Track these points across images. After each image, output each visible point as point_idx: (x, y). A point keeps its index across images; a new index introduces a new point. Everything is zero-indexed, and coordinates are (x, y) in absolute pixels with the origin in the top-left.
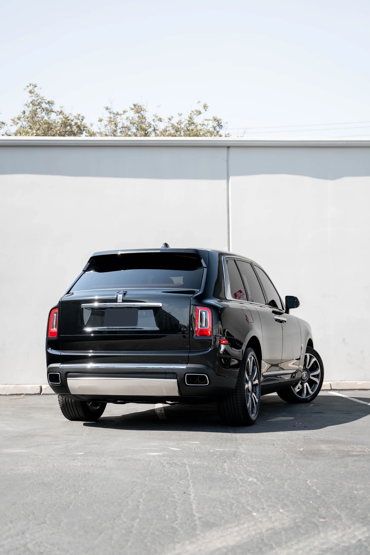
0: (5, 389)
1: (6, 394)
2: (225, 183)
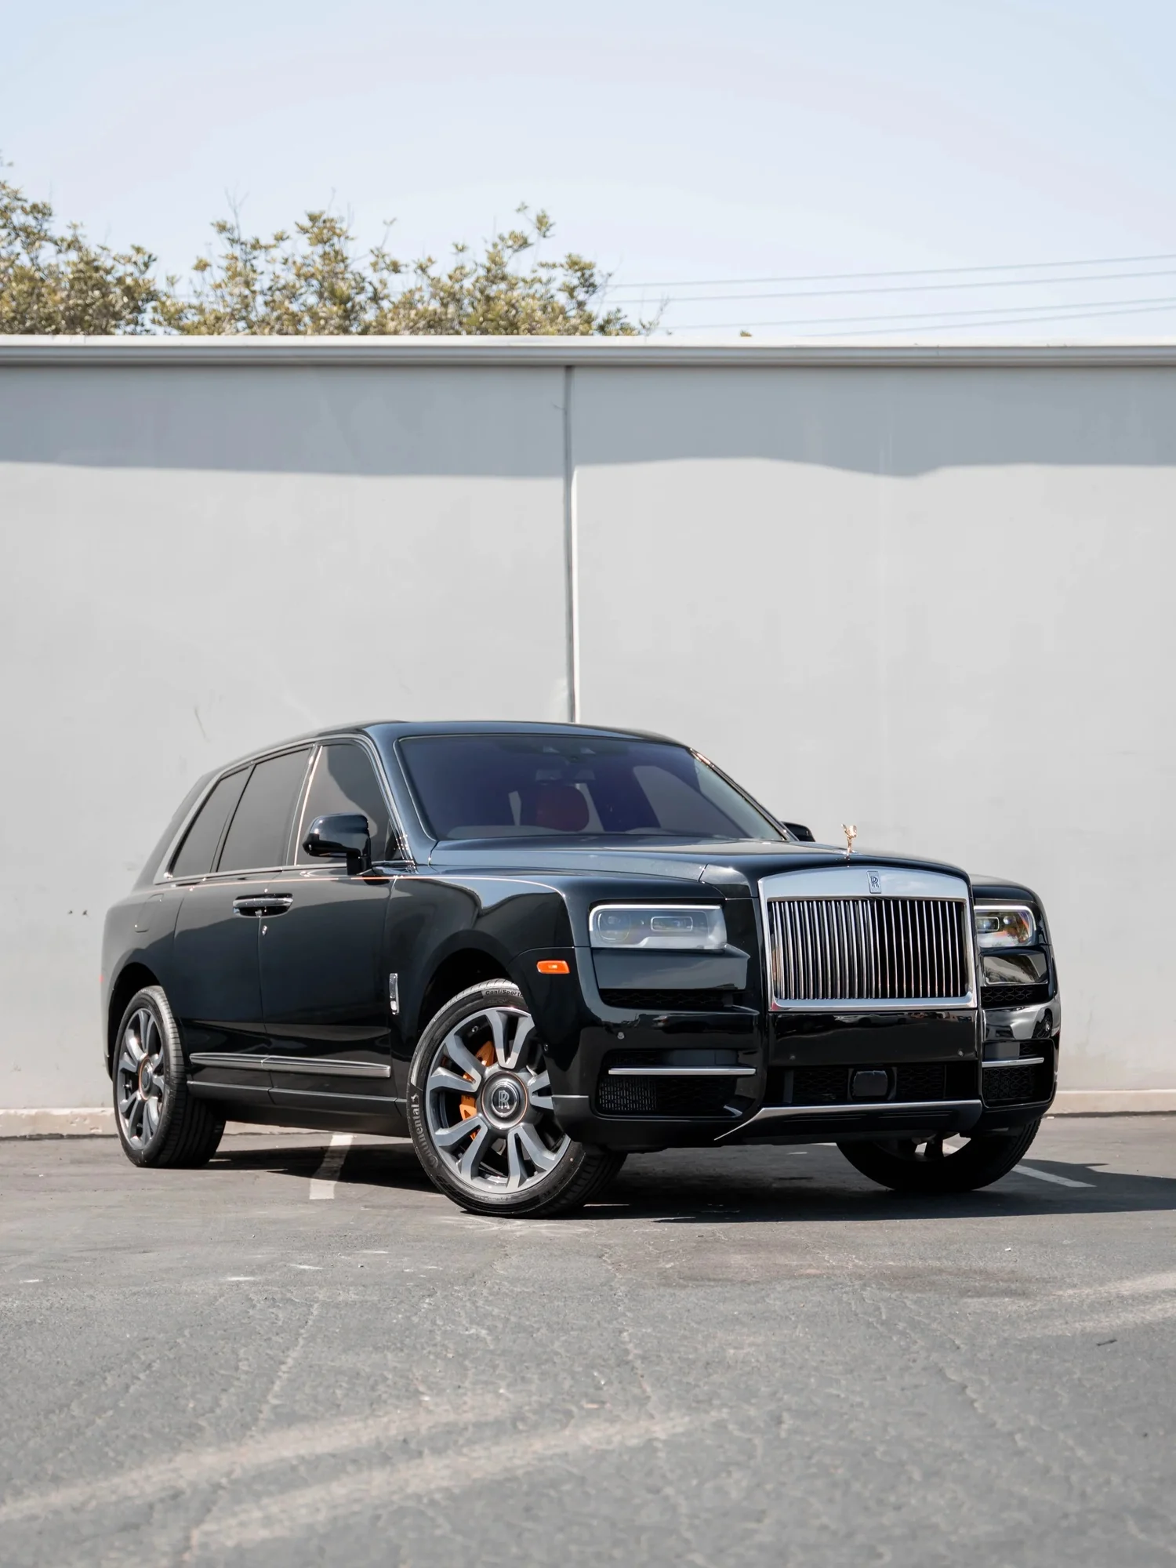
2: (558, 484)
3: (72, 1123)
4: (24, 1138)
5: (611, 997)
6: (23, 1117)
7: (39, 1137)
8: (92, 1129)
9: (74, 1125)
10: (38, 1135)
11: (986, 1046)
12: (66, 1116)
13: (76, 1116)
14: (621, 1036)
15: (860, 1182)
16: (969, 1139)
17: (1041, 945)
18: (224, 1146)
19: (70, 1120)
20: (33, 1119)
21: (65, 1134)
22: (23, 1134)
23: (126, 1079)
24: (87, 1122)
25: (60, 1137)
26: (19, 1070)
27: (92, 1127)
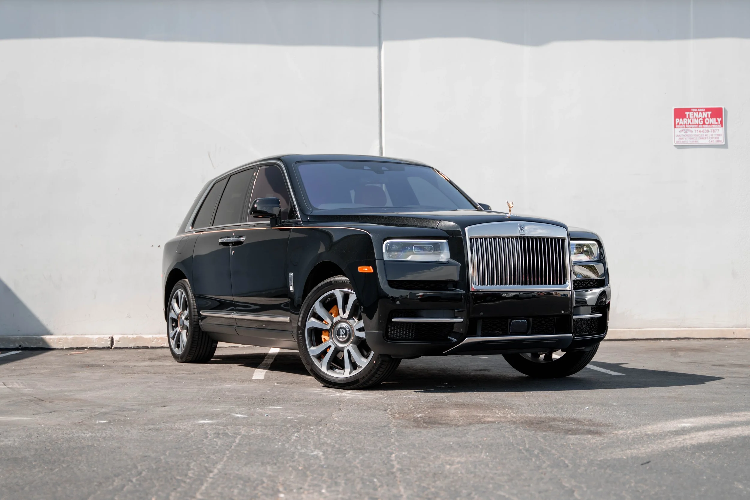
0: (61, 340)
1: (62, 348)
2: (375, 50)
3: (153, 341)
4: (131, 348)
5: (393, 284)
6: (131, 338)
7: (138, 348)
8: (162, 344)
9: (154, 342)
10: (137, 347)
11: (575, 309)
12: (150, 338)
13: (154, 338)
14: (398, 303)
15: (513, 373)
16: (566, 353)
17: (602, 259)
18: (218, 353)
19: (151, 340)
20: (135, 340)
21: (149, 346)
22: (130, 346)
23: (173, 322)
24: (160, 341)
25: (147, 348)
26: (130, 317)
27: (162, 343)
